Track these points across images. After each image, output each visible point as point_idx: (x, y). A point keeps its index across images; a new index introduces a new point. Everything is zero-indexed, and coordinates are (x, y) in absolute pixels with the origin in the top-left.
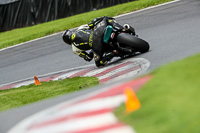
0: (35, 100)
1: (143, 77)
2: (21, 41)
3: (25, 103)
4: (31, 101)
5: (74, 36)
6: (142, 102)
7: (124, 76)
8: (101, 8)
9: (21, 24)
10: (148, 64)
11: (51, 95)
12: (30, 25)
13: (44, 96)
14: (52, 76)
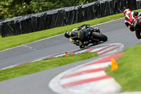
0: (66, 64)
1: (120, 53)
2: (59, 33)
3: (60, 65)
4: (64, 64)
5: (70, 34)
6: (119, 65)
7: (110, 52)
8: (99, 17)
9: (59, 25)
10: (123, 46)
11: (74, 61)
12: (63, 25)
13: (70, 62)
14: (75, 52)
